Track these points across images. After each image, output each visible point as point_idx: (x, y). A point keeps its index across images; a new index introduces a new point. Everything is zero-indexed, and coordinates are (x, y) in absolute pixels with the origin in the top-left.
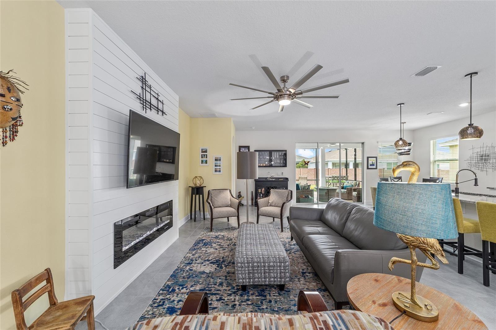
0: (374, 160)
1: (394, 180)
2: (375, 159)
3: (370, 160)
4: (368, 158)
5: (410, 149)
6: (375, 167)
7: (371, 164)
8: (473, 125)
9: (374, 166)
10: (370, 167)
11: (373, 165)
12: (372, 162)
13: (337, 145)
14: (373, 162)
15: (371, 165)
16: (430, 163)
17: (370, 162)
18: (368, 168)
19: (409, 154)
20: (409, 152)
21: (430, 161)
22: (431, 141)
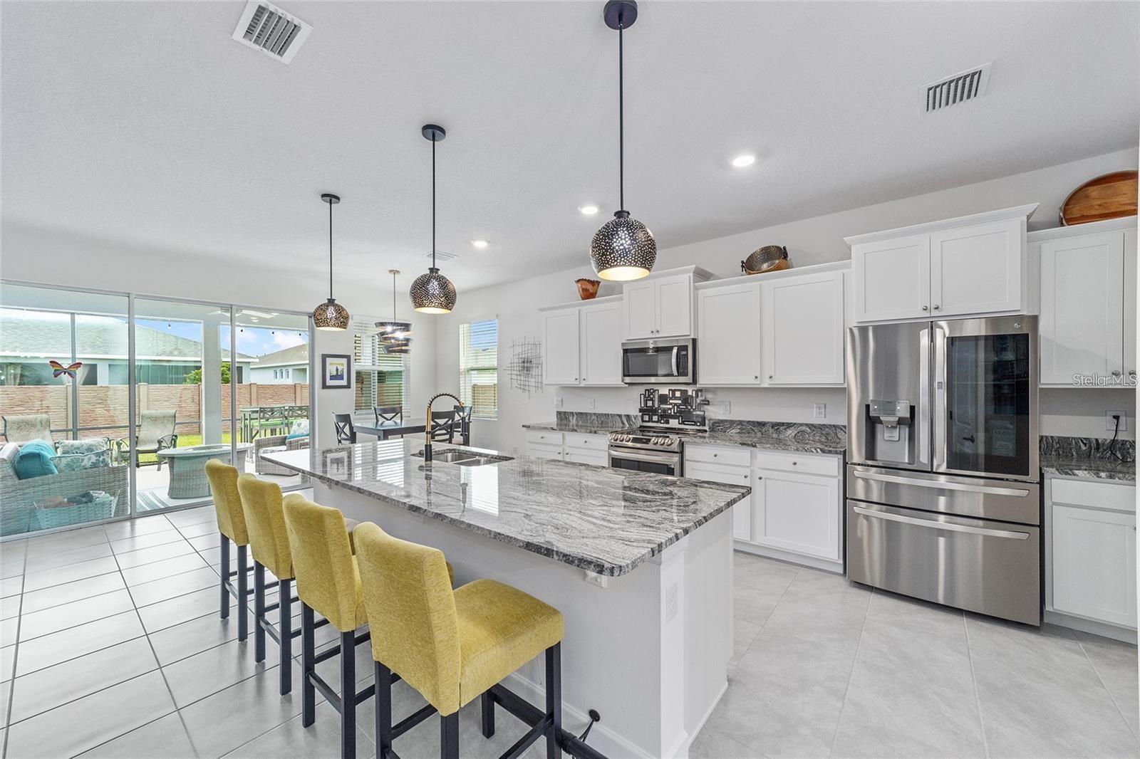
0: (343, 364)
1: (384, 415)
2: (344, 361)
3: (331, 364)
4: (324, 357)
5: (408, 340)
6: (344, 382)
7: (334, 373)
8: (437, 273)
9: (343, 379)
10: (329, 382)
11: (338, 377)
12: (337, 370)
13: (244, 314)
14: (340, 369)
15: (332, 378)
16: (459, 373)
17: (331, 370)
18: (325, 386)
19: (406, 351)
20: (406, 345)
21: (459, 369)
22: (461, 326)
